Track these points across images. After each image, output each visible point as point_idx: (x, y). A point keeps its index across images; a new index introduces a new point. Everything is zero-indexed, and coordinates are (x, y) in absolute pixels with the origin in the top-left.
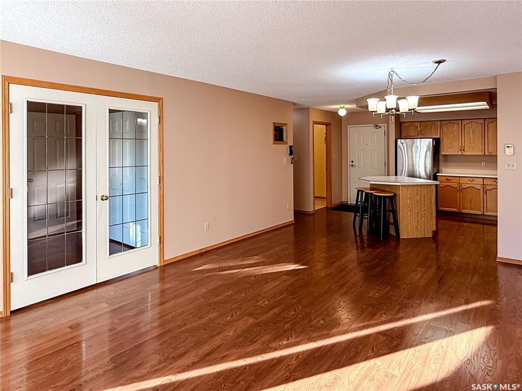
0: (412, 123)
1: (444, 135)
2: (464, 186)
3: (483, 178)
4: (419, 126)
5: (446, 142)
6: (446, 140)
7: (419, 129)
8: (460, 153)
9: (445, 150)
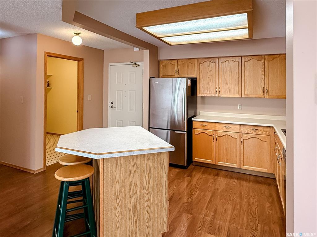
0: (170, 61)
1: (201, 74)
2: (220, 134)
3: (240, 125)
4: (176, 64)
5: (203, 82)
6: (202, 80)
7: (176, 67)
8: (216, 95)
9: (201, 92)
